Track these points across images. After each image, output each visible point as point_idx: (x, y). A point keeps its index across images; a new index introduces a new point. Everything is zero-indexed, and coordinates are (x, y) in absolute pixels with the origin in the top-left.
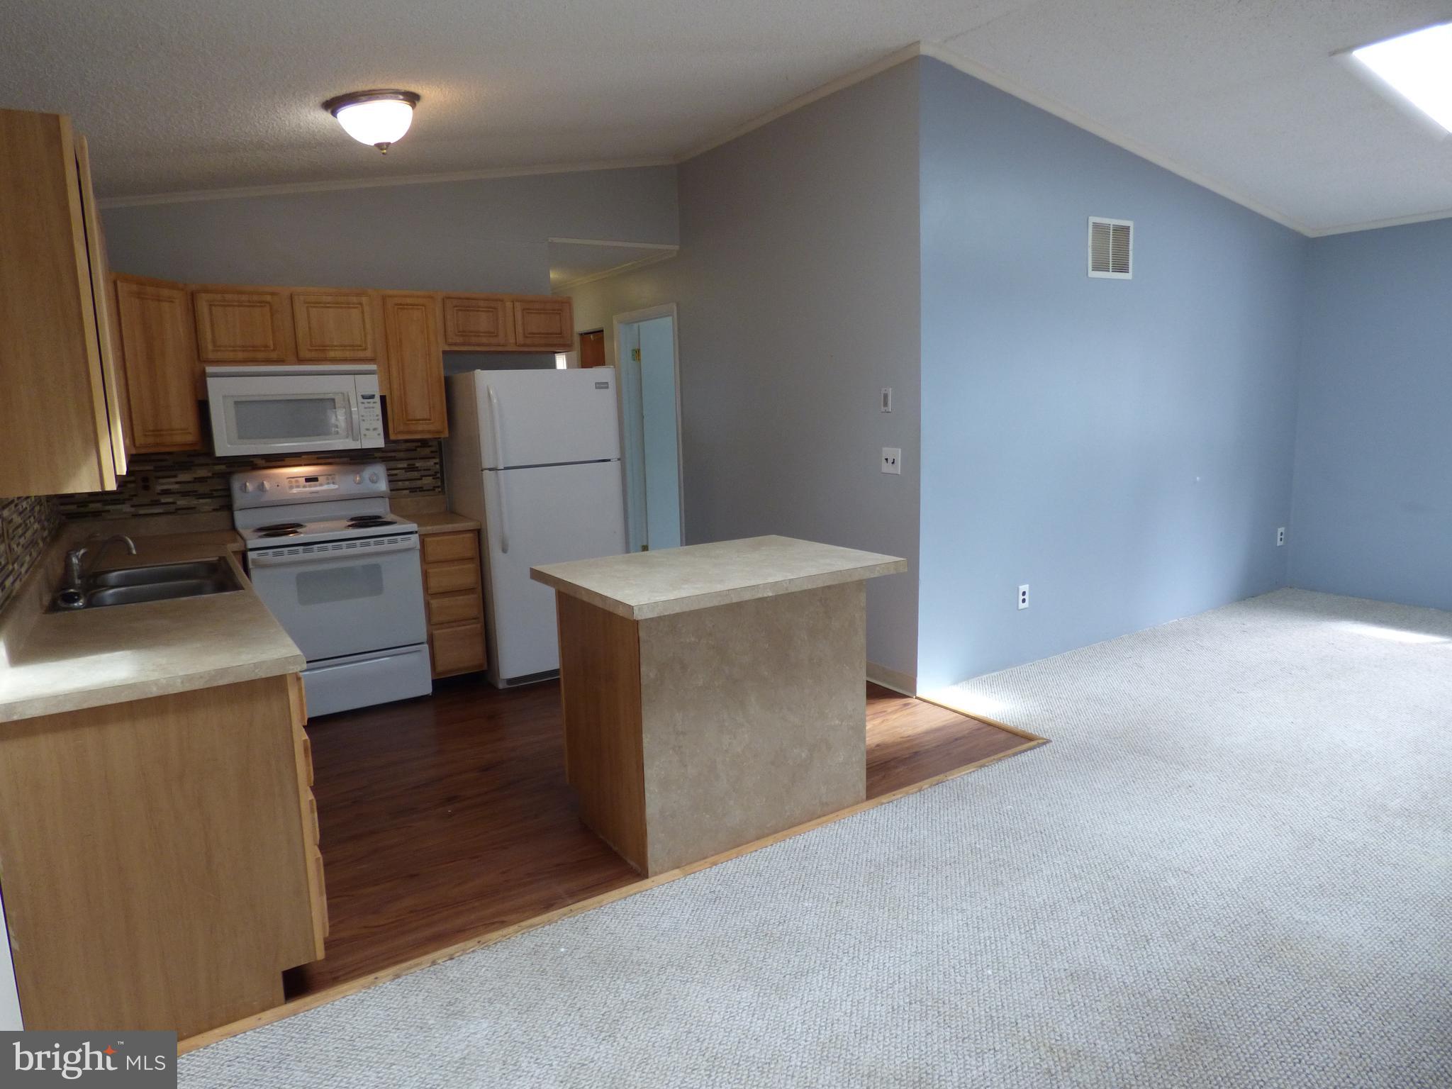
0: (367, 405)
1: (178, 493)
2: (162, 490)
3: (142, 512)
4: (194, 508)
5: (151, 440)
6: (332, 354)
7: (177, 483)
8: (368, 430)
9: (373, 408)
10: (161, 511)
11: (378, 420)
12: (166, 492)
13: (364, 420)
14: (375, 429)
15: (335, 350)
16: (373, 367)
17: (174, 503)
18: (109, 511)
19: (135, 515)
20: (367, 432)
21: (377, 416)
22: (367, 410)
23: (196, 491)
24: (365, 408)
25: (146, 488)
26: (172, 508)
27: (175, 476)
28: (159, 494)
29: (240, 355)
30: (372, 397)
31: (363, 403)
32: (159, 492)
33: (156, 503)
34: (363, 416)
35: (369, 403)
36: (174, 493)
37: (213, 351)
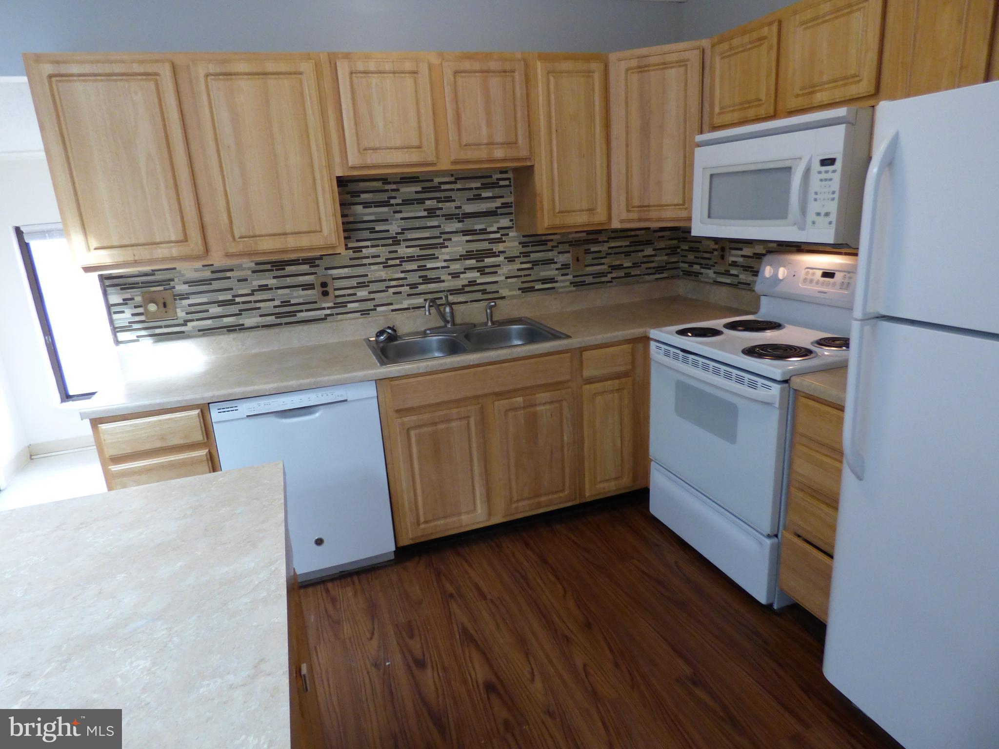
0: (824, 176)
1: (742, 266)
2: (733, 262)
3: (719, 280)
4: (749, 284)
5: (635, 216)
6: (820, 97)
7: (743, 256)
8: (818, 214)
9: (831, 180)
10: (728, 281)
11: (833, 199)
12: (734, 264)
13: (816, 200)
14: (827, 214)
15: (825, 90)
16: (841, 112)
17: (737, 276)
18: (701, 274)
19: (716, 282)
20: (816, 218)
21: (834, 193)
22: (824, 183)
23: (752, 267)
24: (821, 180)
25: (723, 257)
26: (735, 281)
27: (741, 249)
28: (730, 265)
29: (736, 116)
30: (831, 162)
31: (820, 172)
32: (730, 263)
33: (727, 273)
34: (816, 193)
35: (827, 172)
36: (738, 266)
37: (719, 114)
